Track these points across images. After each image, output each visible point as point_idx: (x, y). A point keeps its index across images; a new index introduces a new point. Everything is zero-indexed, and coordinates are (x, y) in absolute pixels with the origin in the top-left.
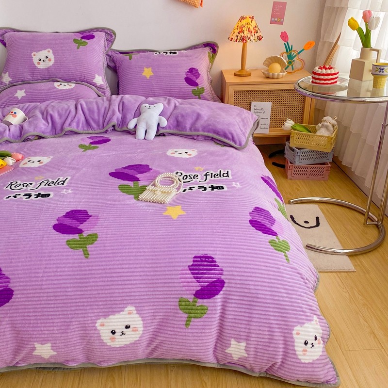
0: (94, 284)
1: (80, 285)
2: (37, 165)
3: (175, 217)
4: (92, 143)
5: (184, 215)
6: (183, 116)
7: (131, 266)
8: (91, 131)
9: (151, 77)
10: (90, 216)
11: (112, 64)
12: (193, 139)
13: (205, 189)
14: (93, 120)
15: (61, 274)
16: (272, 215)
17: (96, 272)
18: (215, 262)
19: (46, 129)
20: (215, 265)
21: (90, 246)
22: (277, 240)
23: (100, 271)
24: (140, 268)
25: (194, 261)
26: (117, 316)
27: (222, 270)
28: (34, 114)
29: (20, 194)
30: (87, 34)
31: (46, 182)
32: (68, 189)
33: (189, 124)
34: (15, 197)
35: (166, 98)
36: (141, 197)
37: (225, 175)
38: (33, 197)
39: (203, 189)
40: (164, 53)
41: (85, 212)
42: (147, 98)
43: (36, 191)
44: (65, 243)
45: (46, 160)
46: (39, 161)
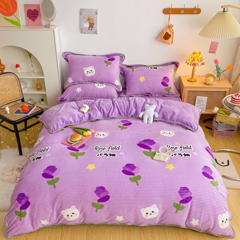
0: (141, 196)
1: (136, 196)
2: (102, 137)
3: (171, 169)
4: (124, 125)
5: (174, 169)
6: (166, 113)
7: (156, 190)
8: (121, 117)
9: (144, 81)
10: (136, 167)
11: (122, 72)
12: (171, 124)
13: (182, 155)
14: (122, 112)
15: (128, 191)
16: (211, 169)
17: (142, 191)
18: (189, 190)
19: (101, 116)
20: (189, 191)
21: (139, 181)
22: (213, 181)
23: (143, 191)
24: (159, 191)
25: (180, 189)
26: (149, 208)
27: (191, 193)
28: (94, 108)
29: (102, 154)
30: (111, 58)
31: (111, 147)
32: (122, 152)
33: (169, 117)
34: (101, 155)
35: (156, 100)
36: (154, 158)
37: (190, 148)
38: (109, 156)
39: (181, 155)
40: (151, 68)
41: (133, 165)
42: (147, 100)
43: (108, 153)
44: (129, 179)
45: (106, 134)
46: (103, 135)
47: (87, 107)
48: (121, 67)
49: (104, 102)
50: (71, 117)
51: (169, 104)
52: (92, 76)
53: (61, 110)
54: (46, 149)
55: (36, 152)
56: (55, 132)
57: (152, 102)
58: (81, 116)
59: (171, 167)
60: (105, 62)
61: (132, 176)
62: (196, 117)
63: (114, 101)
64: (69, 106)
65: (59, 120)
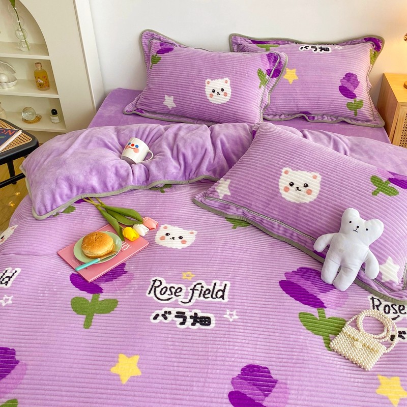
3: (395, 402)
5: (406, 399)
9: (294, 82)
10: (276, 382)
19: (179, 173)
28: (160, 150)
29: (170, 313)
31: (198, 287)
32: (232, 309)
34: (166, 318)
38: (189, 321)
41: (266, 370)
46: (181, 238)
47: (144, 148)
49: (188, 135)
50: (94, 173)
54: (7, 274)
56: (48, 215)
58: (123, 172)
65: (60, 181)
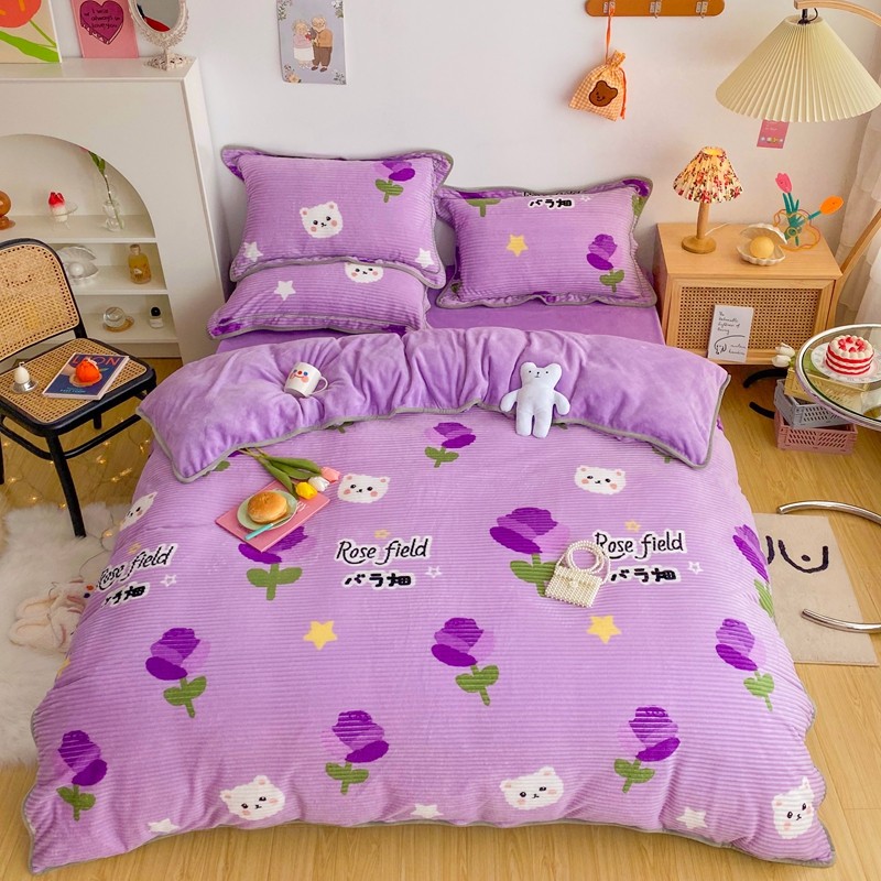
0: (499, 740)
2: (366, 498)
3: (605, 638)
4: (446, 445)
5: (618, 636)
6: (597, 397)
8: (436, 410)
9: (523, 253)
10: (481, 632)
11: (445, 215)
12: (615, 438)
13: (646, 575)
14: (441, 390)
16: (750, 630)
17: (501, 725)
18: (667, 716)
19: (363, 406)
20: (667, 721)
21: (490, 686)
22: (756, 678)
23: (507, 725)
24: (562, 721)
25: (637, 715)
27: (676, 726)
28: (337, 376)
29: (363, 576)
30: (399, 168)
31: (395, 546)
32: (434, 566)
33: (607, 412)
34: (359, 582)
35: (562, 340)
36: (548, 592)
37: (677, 544)
38: (386, 582)
39: (643, 577)
40: (548, 201)
41: (471, 622)
42: (530, 341)
43: (387, 569)
44: (454, 681)
45: (381, 486)
46: (370, 489)
47: (314, 374)
48: (441, 196)
49: (375, 353)
50: (253, 416)
51: (608, 360)
52: (332, 238)
53: (216, 389)
54: (161, 552)
55: (125, 564)
56: (197, 476)
57: (548, 353)
58: (289, 411)
59: (604, 628)
60: (379, 184)
61: (467, 670)
62: (705, 411)
63: (409, 346)
64: (246, 369)
65: (210, 431)
